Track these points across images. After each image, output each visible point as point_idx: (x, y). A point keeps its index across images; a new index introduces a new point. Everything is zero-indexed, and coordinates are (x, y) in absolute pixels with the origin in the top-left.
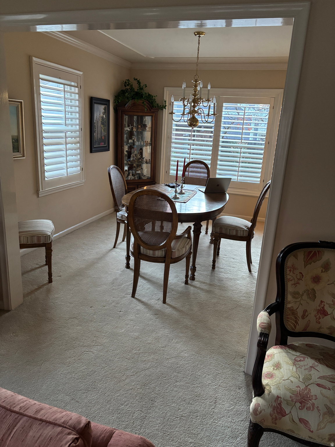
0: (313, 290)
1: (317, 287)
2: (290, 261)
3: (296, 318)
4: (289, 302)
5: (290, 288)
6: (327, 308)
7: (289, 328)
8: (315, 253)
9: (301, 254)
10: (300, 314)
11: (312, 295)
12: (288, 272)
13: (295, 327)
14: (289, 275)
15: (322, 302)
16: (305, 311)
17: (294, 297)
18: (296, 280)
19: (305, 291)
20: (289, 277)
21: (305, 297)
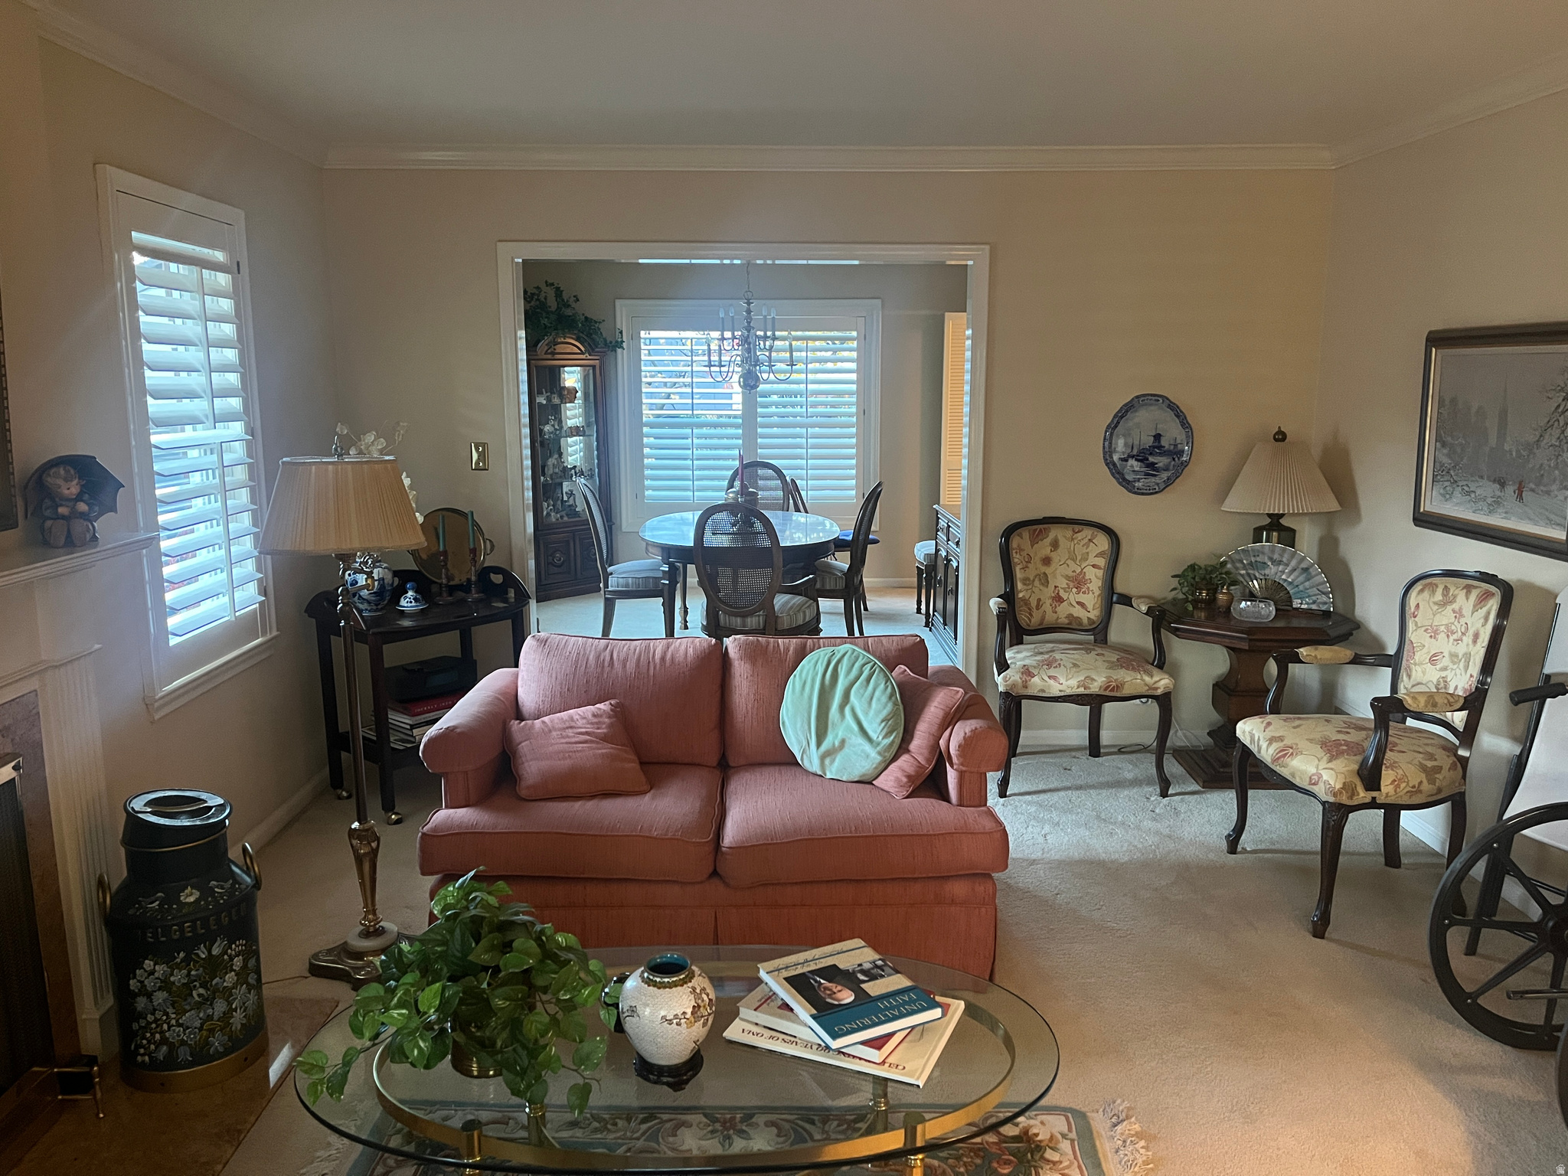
0: (1045, 573)
1: (1048, 570)
2: (1015, 542)
3: (1030, 609)
4: (1021, 591)
5: (1019, 574)
6: (1062, 594)
7: (1023, 624)
8: (1041, 530)
9: (1025, 532)
10: (1034, 604)
11: (1045, 580)
12: (1014, 555)
13: (1030, 621)
14: (1016, 558)
15: (1056, 587)
16: (1039, 600)
17: (1025, 584)
18: (1024, 563)
19: (1036, 576)
20: (1016, 560)
21: (1037, 583)
